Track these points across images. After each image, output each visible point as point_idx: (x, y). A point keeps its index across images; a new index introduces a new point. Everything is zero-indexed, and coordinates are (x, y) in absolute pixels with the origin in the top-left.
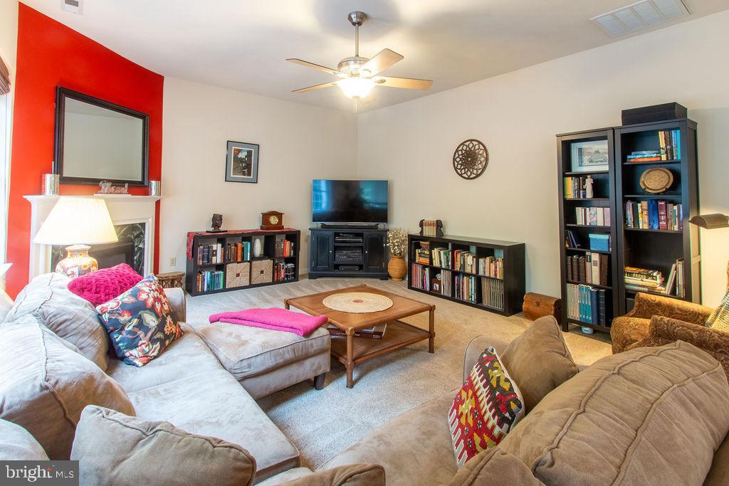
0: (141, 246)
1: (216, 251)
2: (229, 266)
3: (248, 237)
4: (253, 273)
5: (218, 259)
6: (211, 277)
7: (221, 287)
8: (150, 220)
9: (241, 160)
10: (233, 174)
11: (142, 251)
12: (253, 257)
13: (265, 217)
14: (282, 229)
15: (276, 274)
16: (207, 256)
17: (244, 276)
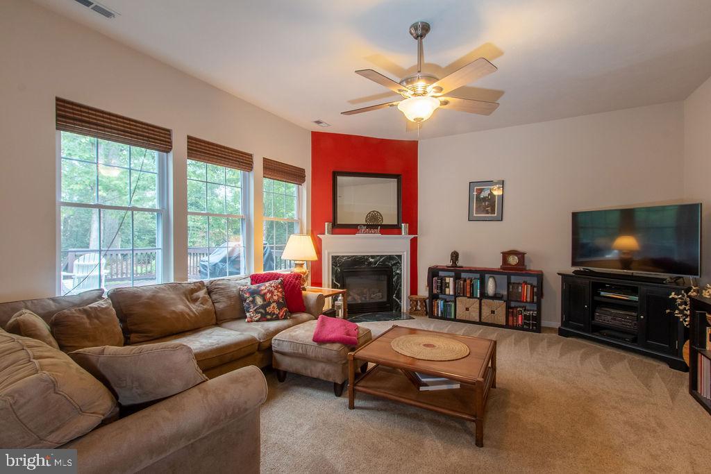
0: (398, 272)
1: (449, 283)
2: (459, 300)
3: (483, 274)
4: (483, 311)
5: (450, 291)
6: (444, 306)
7: (453, 317)
8: (405, 253)
9: (485, 199)
10: (476, 214)
11: (399, 276)
12: (484, 295)
13: (506, 255)
14: (525, 270)
15: (511, 318)
16: (441, 286)
17: (474, 311)
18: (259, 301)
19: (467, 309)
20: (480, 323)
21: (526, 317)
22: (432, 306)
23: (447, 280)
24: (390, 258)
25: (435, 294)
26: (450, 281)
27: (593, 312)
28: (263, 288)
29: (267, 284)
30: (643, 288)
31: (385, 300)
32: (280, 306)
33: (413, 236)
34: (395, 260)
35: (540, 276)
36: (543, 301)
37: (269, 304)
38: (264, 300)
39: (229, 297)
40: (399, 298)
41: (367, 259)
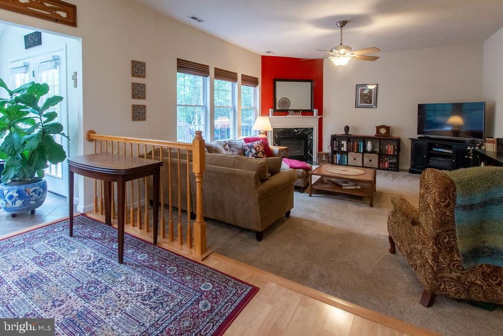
0: (311, 138)
2: (350, 154)
3: (365, 139)
4: (364, 160)
5: (344, 149)
6: (340, 157)
7: (346, 164)
8: (315, 127)
9: (365, 95)
10: (360, 103)
11: (312, 140)
12: (365, 151)
13: (378, 128)
14: (390, 137)
15: (381, 164)
16: (339, 146)
17: (359, 160)
18: (254, 151)
19: (355, 159)
20: (363, 167)
21: (390, 163)
22: (333, 158)
23: (343, 142)
24: (307, 129)
25: (335, 151)
26: (344, 143)
27: (429, 159)
28: (254, 145)
29: (256, 142)
30: (455, 146)
31: (303, 154)
32: (263, 154)
33: (320, 117)
34: (309, 131)
35: (398, 141)
36: (400, 154)
37: (258, 153)
38: (256, 150)
39: (239, 149)
40: (312, 153)
41: (293, 130)
